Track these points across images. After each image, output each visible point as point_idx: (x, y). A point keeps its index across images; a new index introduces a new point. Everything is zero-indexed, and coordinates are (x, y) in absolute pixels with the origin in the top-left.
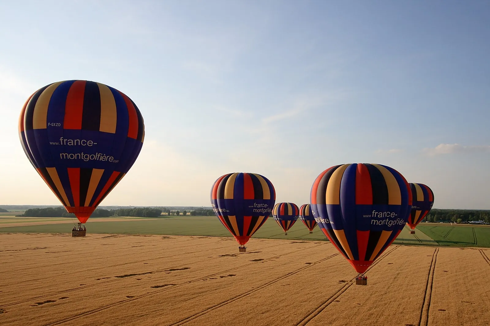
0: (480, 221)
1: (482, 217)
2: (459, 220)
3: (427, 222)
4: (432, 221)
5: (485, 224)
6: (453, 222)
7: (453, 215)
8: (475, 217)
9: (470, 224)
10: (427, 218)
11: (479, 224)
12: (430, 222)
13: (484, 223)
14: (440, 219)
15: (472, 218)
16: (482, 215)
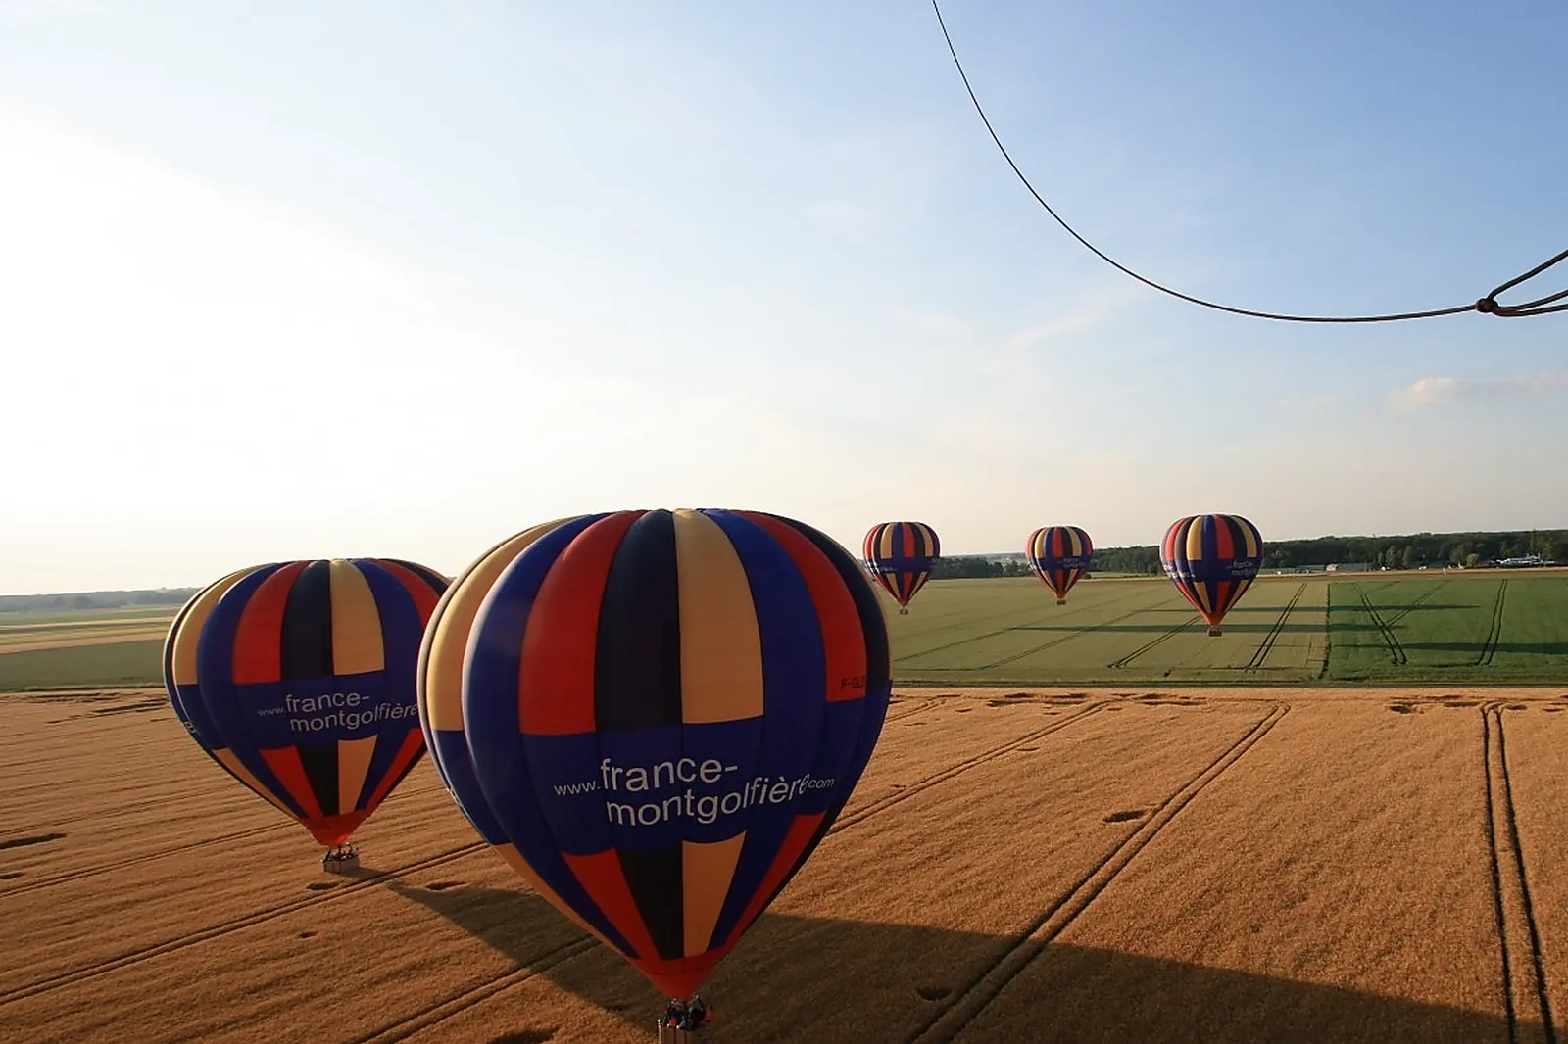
0: (1529, 559)
1: (1535, 546)
2: (1471, 557)
3: (1383, 568)
4: (1398, 565)
5: (1542, 565)
6: (1455, 565)
7: (1456, 545)
8: (1516, 547)
9: (1503, 566)
10: (1384, 558)
11: (1527, 566)
12: (1392, 568)
13: (1542, 561)
14: (1421, 559)
15: (1508, 551)
16: (1535, 541)
